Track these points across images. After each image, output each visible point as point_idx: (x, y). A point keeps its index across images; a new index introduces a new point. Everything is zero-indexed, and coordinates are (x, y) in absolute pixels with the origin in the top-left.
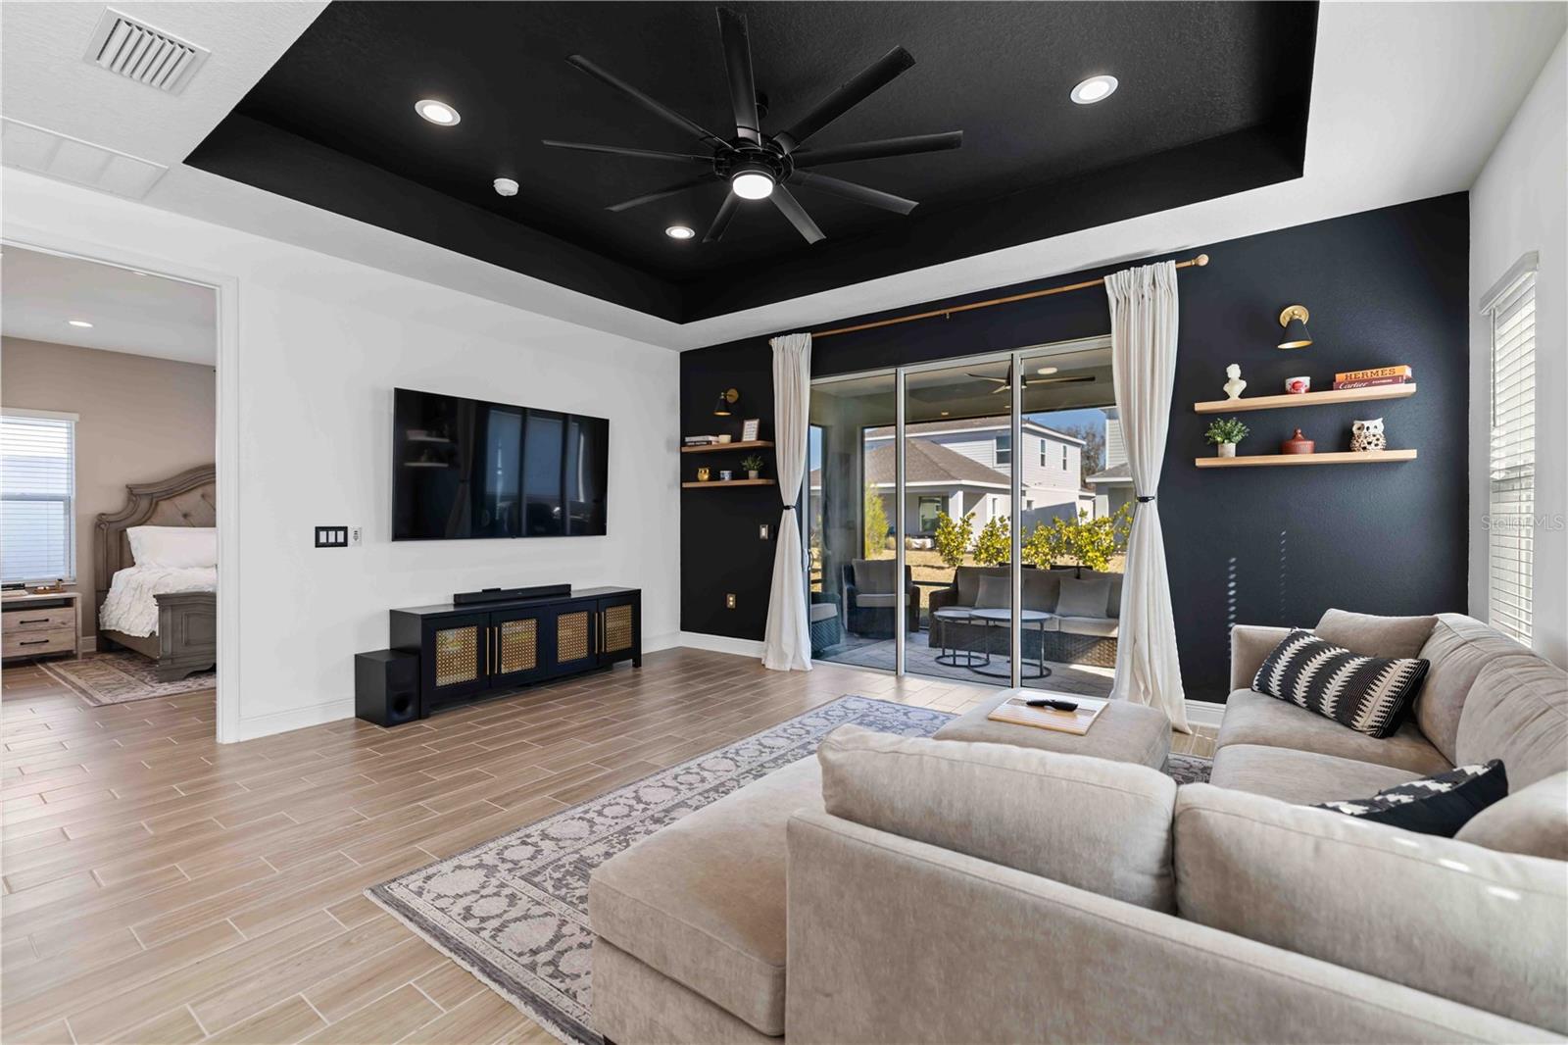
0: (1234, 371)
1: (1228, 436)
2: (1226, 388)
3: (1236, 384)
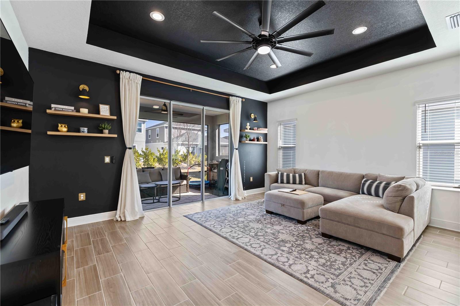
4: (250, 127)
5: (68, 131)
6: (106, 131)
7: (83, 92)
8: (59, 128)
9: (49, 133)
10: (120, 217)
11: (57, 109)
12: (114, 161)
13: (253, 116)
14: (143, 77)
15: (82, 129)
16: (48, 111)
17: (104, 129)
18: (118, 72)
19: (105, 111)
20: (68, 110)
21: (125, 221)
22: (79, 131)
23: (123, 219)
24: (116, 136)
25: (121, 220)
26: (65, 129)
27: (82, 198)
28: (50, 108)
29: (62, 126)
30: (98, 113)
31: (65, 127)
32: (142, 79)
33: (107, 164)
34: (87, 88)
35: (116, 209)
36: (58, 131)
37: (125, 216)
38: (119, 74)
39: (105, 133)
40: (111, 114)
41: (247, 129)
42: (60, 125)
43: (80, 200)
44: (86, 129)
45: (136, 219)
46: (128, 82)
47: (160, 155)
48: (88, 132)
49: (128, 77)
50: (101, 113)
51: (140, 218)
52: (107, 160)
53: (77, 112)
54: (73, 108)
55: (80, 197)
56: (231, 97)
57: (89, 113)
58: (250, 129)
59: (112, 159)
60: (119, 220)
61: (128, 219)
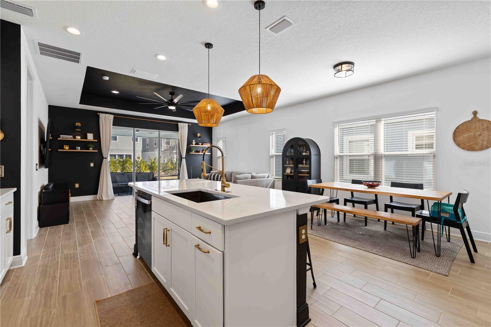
0: (194, 141)
1: (194, 150)
2: (193, 143)
3: (194, 143)
4: (195, 143)
5: (69, 149)
6: (91, 148)
7: (78, 127)
8: (65, 148)
9: (59, 150)
10: (99, 198)
11: (63, 137)
12: (96, 166)
13: (199, 135)
14: (114, 115)
15: (77, 147)
16: (59, 139)
17: (90, 147)
18: (98, 114)
19: (90, 137)
20: (69, 137)
21: (102, 200)
22: (75, 149)
23: (101, 199)
24: (97, 151)
25: (100, 200)
26: (67, 148)
27: (77, 186)
28: (60, 137)
29: (66, 146)
30: (86, 138)
31: (67, 147)
32: (114, 117)
33: (92, 167)
34: (80, 125)
35: (97, 194)
36: (64, 149)
37: (102, 198)
38: (99, 115)
39: (90, 150)
40: (94, 139)
41: (193, 144)
42: (65, 146)
43: (76, 187)
44: (79, 148)
45: (109, 199)
46: (105, 119)
47: (152, 164)
48: (81, 149)
49: (104, 116)
50: (88, 138)
51: (112, 199)
52: (92, 165)
53: (74, 138)
54: (72, 136)
55: (76, 186)
56: (179, 123)
57: (81, 138)
58: (195, 144)
59: (94, 165)
60: (99, 199)
61: (104, 199)
